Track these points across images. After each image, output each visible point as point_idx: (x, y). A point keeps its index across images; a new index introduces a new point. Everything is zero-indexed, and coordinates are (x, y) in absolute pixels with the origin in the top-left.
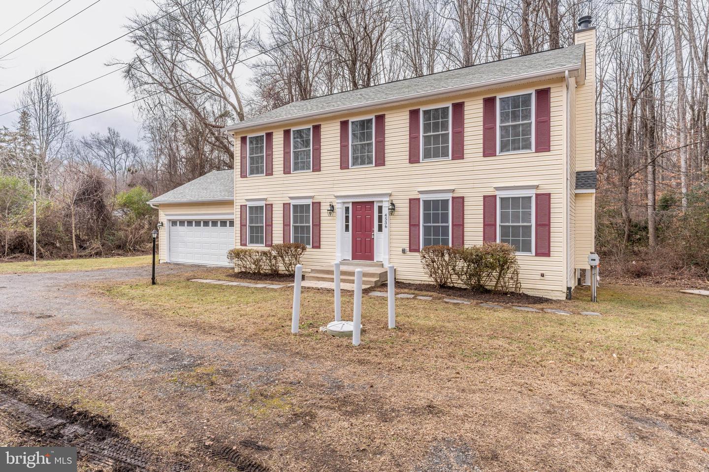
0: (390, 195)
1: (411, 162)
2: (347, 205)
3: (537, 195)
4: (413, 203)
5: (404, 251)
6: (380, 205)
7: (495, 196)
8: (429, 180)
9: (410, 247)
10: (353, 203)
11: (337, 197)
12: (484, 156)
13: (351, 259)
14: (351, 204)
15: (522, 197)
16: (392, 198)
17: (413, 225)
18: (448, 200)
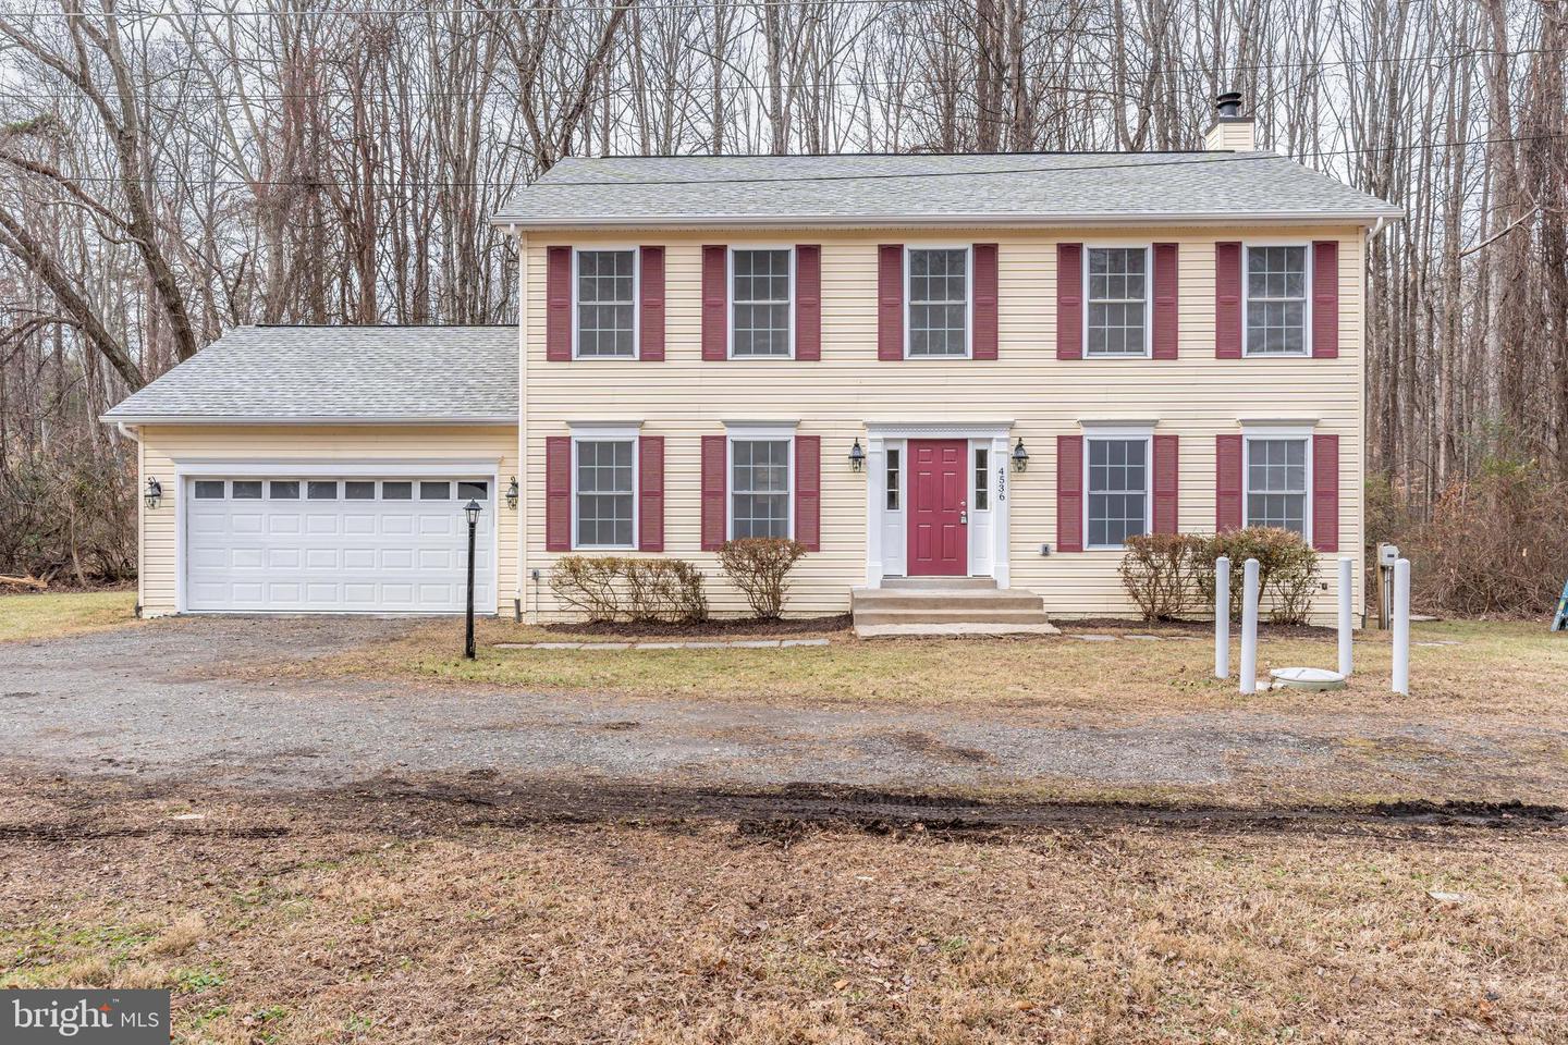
0: (1011, 426)
1: (1061, 356)
2: (893, 447)
3: (1316, 438)
4: (1068, 446)
5: (1046, 551)
6: (981, 447)
7: (1240, 437)
8: (1103, 398)
9: (1059, 542)
10: (911, 441)
11: (870, 426)
12: (1219, 356)
13: (905, 575)
14: (905, 444)
15: (1289, 442)
16: (1017, 433)
17: (1067, 493)
18: (1143, 443)
